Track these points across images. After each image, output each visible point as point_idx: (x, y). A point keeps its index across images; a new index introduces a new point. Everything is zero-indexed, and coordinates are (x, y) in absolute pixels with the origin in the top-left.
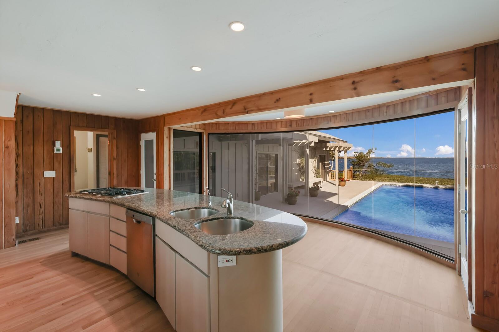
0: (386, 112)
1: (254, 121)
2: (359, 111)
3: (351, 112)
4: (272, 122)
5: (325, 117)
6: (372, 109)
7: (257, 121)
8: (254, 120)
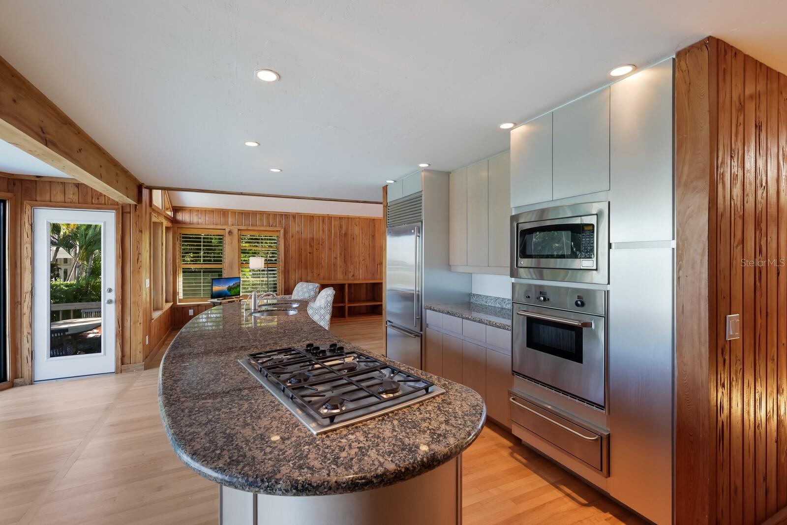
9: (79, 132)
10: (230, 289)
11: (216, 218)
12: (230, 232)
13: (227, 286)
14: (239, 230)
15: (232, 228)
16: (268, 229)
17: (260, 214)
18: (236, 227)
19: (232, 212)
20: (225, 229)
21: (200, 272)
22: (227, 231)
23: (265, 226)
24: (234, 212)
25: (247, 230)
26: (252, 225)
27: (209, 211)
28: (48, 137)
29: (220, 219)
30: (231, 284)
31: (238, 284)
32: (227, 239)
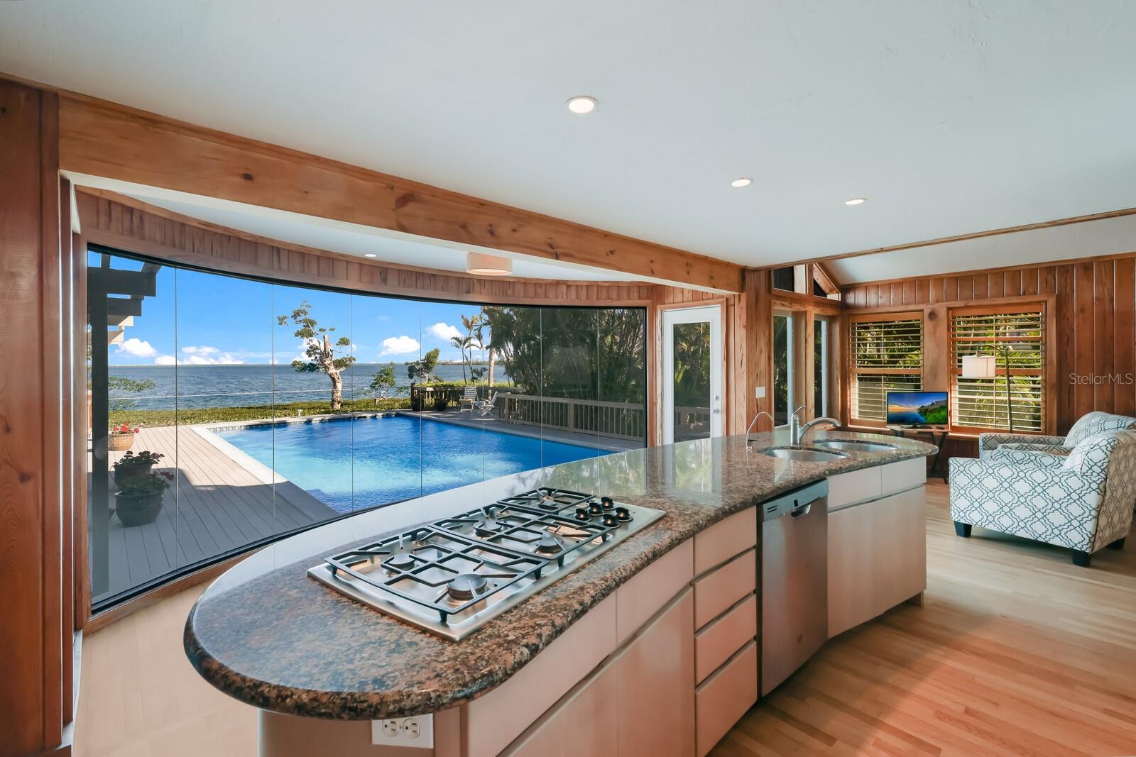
0: (566, 294)
1: (280, 242)
2: (525, 283)
3: (513, 280)
4: (333, 259)
5: (463, 278)
6: (546, 284)
7: (289, 244)
8: (283, 239)
9: (606, 235)
10: (924, 411)
11: (907, 294)
12: (932, 315)
13: (918, 407)
14: (949, 309)
15: (936, 306)
16: (1014, 300)
17: (996, 274)
18: (944, 303)
19: (936, 279)
20: (922, 310)
21: (879, 380)
22: (927, 312)
23: (1008, 296)
24: (939, 279)
25: (966, 307)
26: (978, 297)
27: (895, 283)
28: (559, 251)
29: (913, 294)
30: (927, 403)
31: (944, 404)
32: (927, 327)
